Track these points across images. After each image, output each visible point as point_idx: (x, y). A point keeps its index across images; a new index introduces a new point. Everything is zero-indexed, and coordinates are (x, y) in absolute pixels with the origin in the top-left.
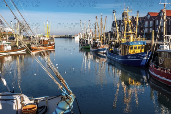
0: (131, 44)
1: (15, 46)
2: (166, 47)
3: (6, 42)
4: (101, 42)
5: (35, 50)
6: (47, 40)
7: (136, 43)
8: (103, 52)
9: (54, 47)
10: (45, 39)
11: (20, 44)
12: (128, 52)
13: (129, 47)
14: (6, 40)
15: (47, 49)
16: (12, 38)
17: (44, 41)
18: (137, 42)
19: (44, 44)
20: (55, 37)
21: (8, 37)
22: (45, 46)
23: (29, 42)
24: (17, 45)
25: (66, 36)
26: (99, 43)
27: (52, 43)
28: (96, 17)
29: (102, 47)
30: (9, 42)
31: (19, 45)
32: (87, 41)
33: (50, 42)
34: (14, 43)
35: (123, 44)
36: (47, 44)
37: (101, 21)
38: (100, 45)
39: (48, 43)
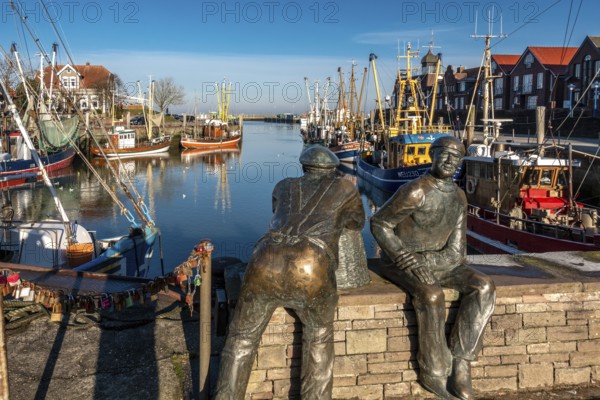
0: (408, 141)
1: (145, 139)
2: (483, 149)
3: (123, 128)
4: (350, 134)
5: (191, 149)
6: (222, 127)
7: (422, 138)
8: (351, 159)
9: (240, 143)
10: (217, 123)
11: (156, 135)
12: (401, 161)
13: (403, 147)
14: (124, 123)
15: (219, 148)
16: (140, 121)
17: (213, 127)
18: (426, 134)
19: (212, 135)
20: (244, 120)
21: (129, 117)
22: (215, 141)
23: (178, 130)
24: (150, 135)
25: (278, 116)
26: (346, 136)
27: (234, 133)
28: (339, 70)
29: (352, 146)
30: (131, 128)
31: (153, 137)
32: (319, 131)
33: (228, 132)
34: (143, 131)
35: (392, 139)
36: (219, 135)
37: (353, 80)
38: (347, 141)
39: (225, 134)
